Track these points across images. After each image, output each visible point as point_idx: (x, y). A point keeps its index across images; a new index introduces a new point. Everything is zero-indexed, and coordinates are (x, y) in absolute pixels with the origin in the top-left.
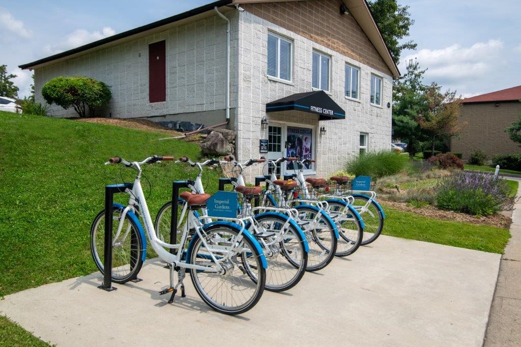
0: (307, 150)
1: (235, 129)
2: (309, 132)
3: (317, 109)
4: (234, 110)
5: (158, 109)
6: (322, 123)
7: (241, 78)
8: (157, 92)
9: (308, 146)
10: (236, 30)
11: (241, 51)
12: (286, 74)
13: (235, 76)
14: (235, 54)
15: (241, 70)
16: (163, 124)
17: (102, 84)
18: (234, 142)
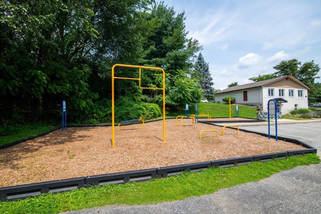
0: (278, 109)
1: (262, 106)
2: (279, 105)
3: (280, 102)
4: (262, 103)
5: (246, 102)
6: (282, 103)
7: (263, 98)
8: (245, 99)
9: (279, 108)
10: (262, 90)
11: (263, 93)
12: (272, 95)
13: (262, 97)
14: (262, 94)
15: (263, 96)
16: (247, 105)
17: (234, 98)
18: (262, 108)
